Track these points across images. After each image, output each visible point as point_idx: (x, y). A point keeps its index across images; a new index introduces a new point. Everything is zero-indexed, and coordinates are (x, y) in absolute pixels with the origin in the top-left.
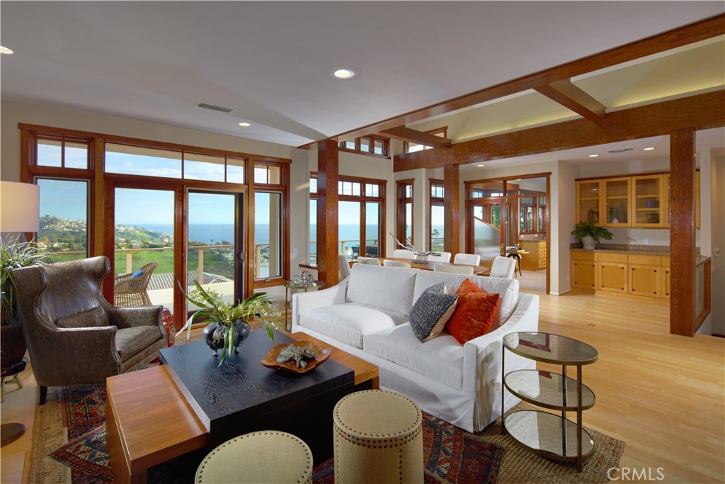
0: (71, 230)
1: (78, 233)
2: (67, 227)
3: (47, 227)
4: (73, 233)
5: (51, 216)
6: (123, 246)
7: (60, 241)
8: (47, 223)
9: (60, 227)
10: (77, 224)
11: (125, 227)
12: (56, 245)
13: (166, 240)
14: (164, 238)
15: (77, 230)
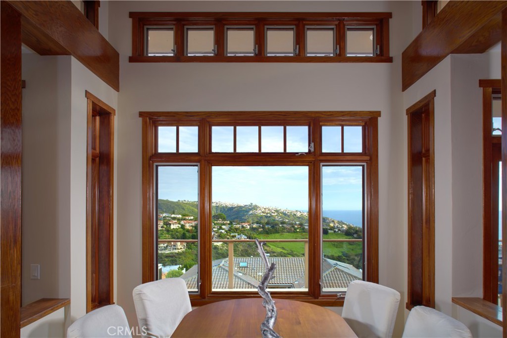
0: (265, 214)
1: (270, 217)
2: (263, 212)
3: (251, 212)
4: (266, 217)
5: (254, 204)
6: (298, 228)
7: (257, 223)
8: (251, 209)
9: (259, 212)
10: (269, 210)
11: (301, 212)
12: (254, 226)
13: (332, 225)
14: (330, 222)
15: (269, 215)
